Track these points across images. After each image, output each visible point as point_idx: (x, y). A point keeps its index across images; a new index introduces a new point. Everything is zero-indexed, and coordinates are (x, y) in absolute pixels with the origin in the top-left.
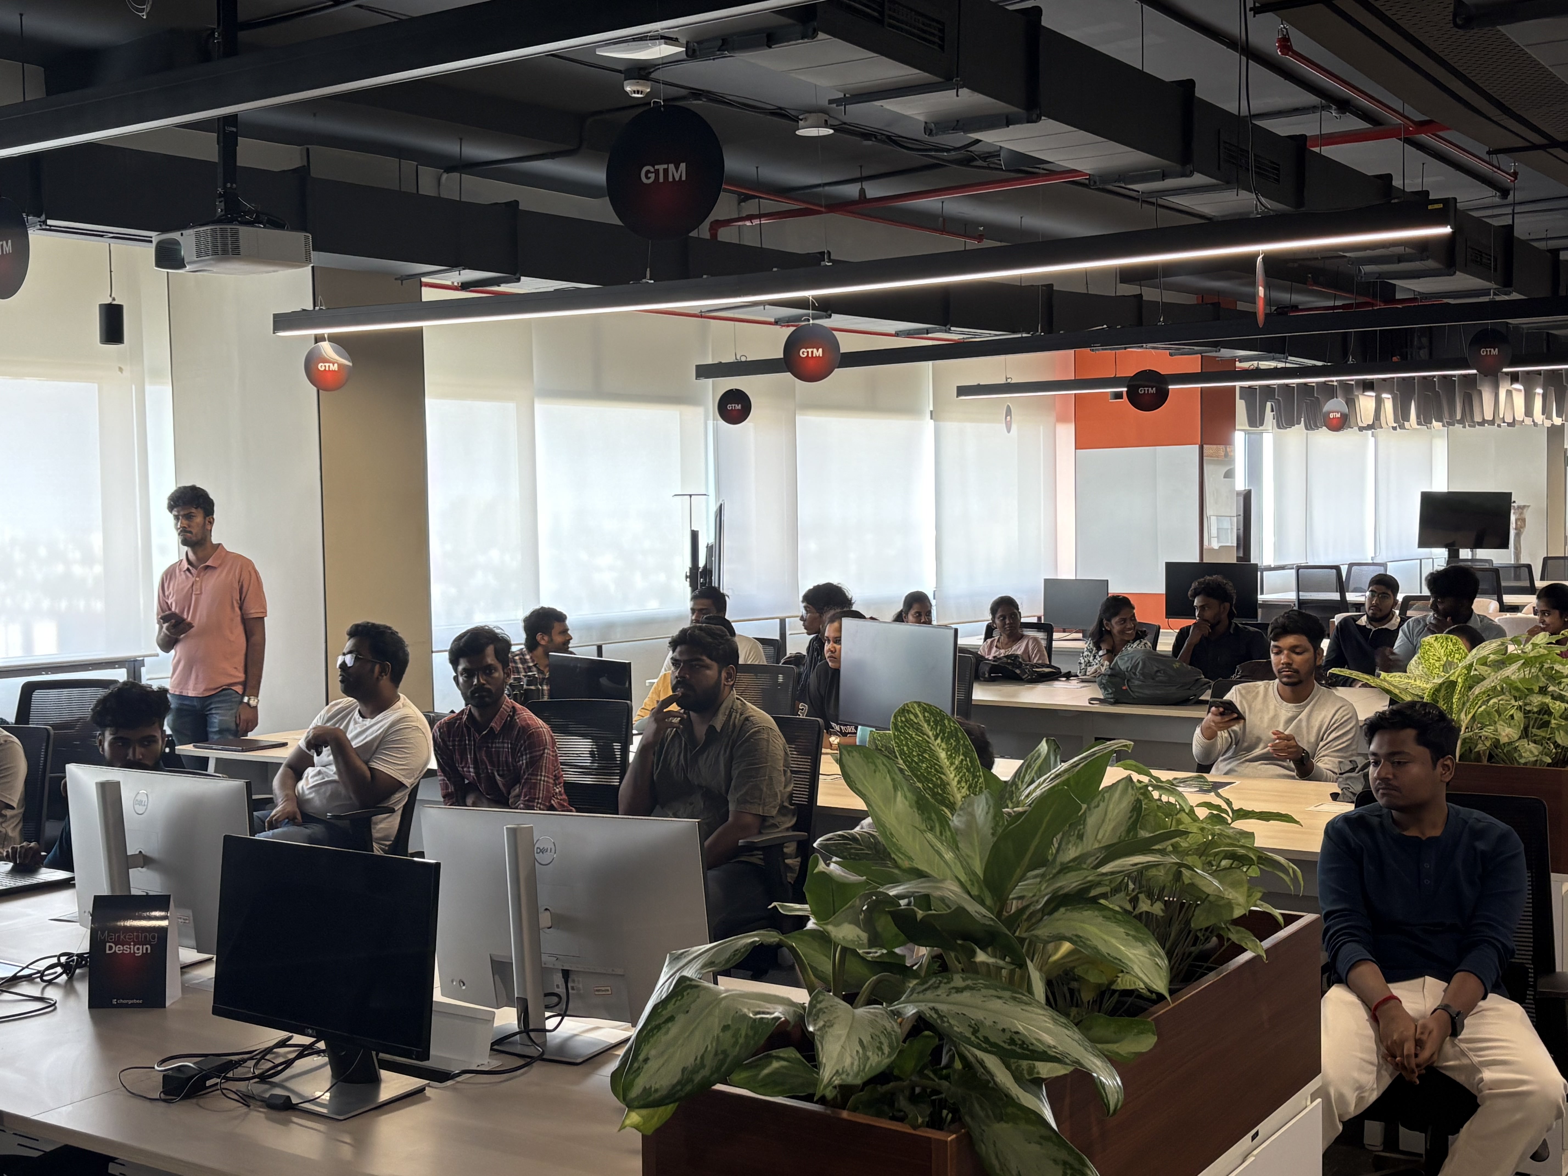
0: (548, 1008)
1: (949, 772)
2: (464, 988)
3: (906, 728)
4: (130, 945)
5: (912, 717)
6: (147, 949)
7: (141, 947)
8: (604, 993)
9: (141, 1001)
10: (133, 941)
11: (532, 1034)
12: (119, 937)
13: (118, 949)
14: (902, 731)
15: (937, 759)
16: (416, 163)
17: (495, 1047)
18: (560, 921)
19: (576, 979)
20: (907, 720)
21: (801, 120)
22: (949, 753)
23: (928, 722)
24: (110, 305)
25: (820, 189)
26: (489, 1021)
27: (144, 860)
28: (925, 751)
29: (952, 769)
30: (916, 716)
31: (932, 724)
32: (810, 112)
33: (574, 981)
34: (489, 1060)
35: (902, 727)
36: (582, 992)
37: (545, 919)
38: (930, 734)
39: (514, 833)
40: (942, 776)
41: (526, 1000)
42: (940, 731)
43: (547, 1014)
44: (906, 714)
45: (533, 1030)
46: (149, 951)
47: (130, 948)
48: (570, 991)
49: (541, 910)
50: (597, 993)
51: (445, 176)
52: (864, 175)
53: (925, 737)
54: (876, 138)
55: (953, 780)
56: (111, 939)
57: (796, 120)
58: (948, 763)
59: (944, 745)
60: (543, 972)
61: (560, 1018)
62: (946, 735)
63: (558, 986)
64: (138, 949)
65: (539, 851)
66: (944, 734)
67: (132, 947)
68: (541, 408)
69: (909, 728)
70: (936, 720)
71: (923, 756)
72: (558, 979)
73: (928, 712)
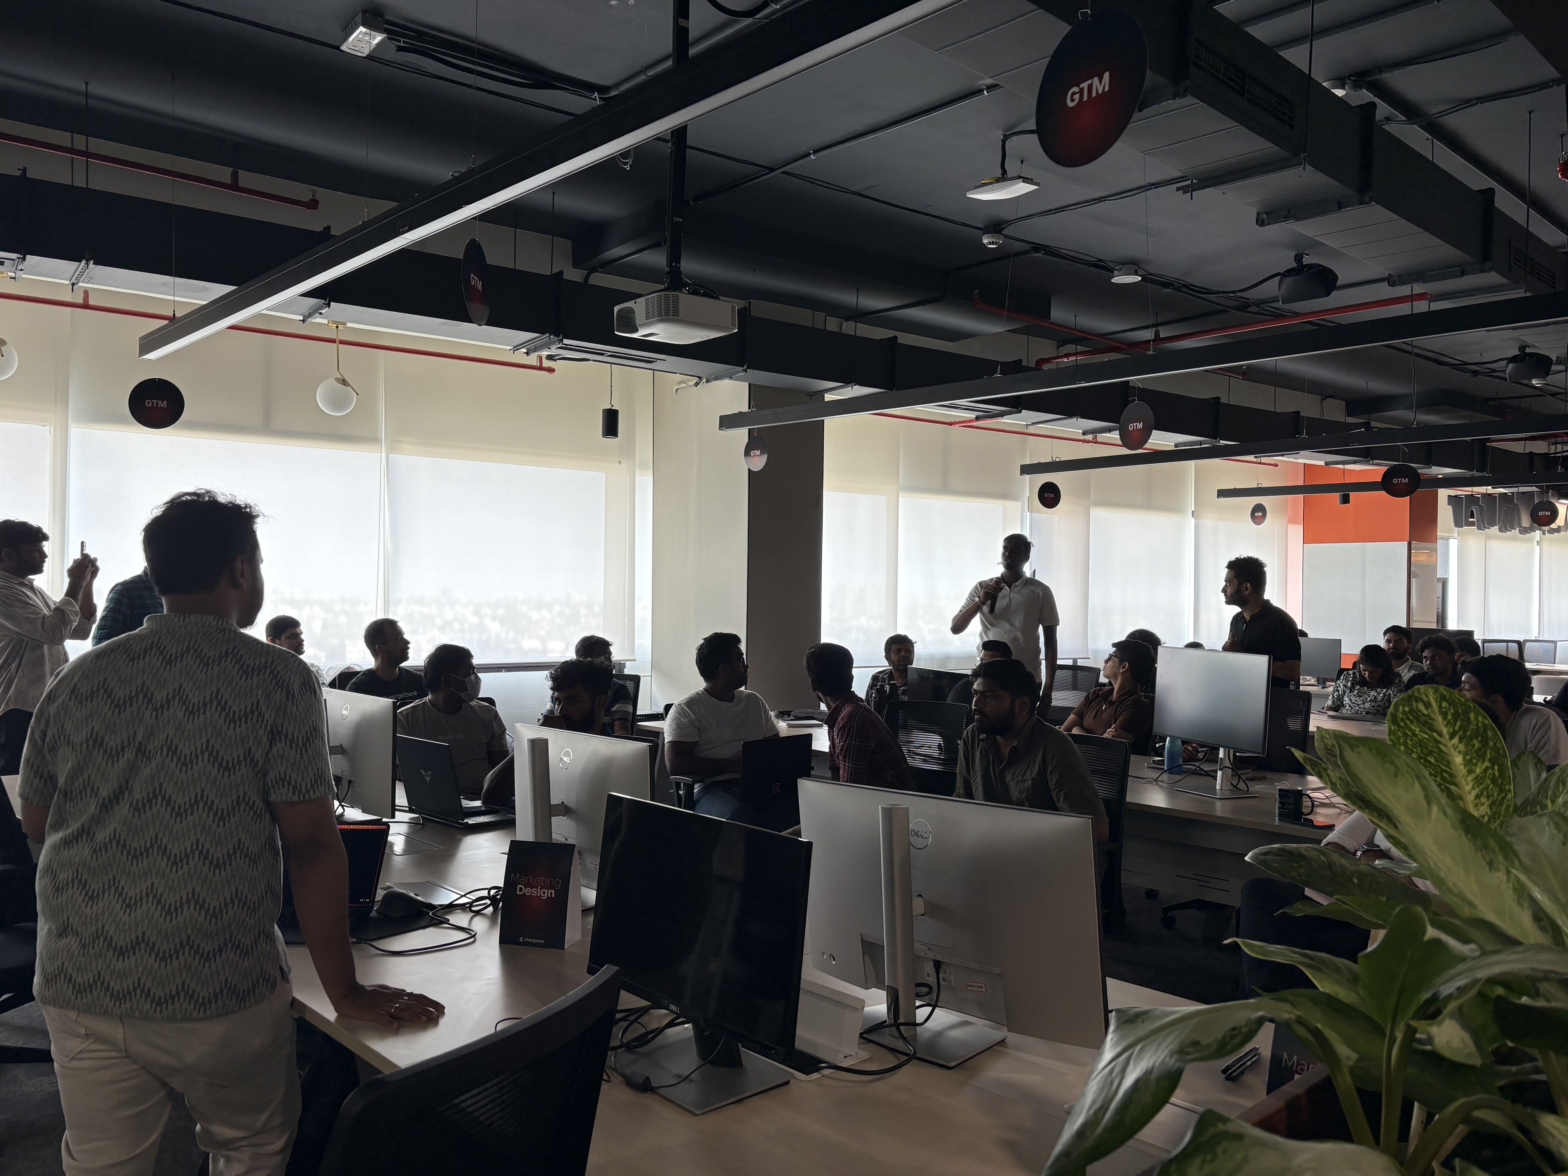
0: (919, 996)
1: (1464, 782)
2: (834, 963)
3: (1408, 722)
4: (537, 888)
5: (1421, 707)
6: (551, 893)
7: (546, 891)
8: (977, 989)
9: (543, 941)
10: (540, 885)
11: (902, 1028)
12: (529, 880)
13: (527, 891)
14: (1402, 724)
15: (1449, 764)
16: (824, 314)
17: (865, 1036)
18: (933, 910)
19: (948, 970)
20: (1411, 711)
21: (1116, 270)
22: (1467, 757)
23: (1444, 715)
24: (610, 409)
25: (1123, 335)
26: (859, 1009)
27: (565, 810)
28: (1430, 753)
29: (1470, 778)
30: (1428, 705)
31: (1450, 717)
32: (1123, 264)
33: (945, 972)
34: (857, 1051)
35: (1403, 720)
36: (953, 984)
37: (918, 905)
38: (1445, 731)
39: (889, 813)
40: (1452, 787)
41: (897, 991)
42: (1460, 727)
43: (918, 1003)
44: (1414, 704)
45: (903, 1024)
46: (553, 896)
47: (537, 891)
48: (941, 982)
49: (914, 897)
50: (969, 988)
51: (845, 323)
52: (1159, 321)
53: (1435, 734)
54: (1173, 286)
55: (1470, 793)
56: (522, 881)
57: (1111, 271)
58: (1464, 771)
59: (1462, 747)
60: (914, 960)
61: (931, 1008)
62: (1468, 733)
63: (928, 975)
64: (544, 893)
65: (913, 833)
66: (1464, 732)
67: (539, 890)
68: (906, 501)
69: (1412, 722)
70: (1456, 712)
71: (1426, 760)
72: (929, 968)
73: (1447, 701)
